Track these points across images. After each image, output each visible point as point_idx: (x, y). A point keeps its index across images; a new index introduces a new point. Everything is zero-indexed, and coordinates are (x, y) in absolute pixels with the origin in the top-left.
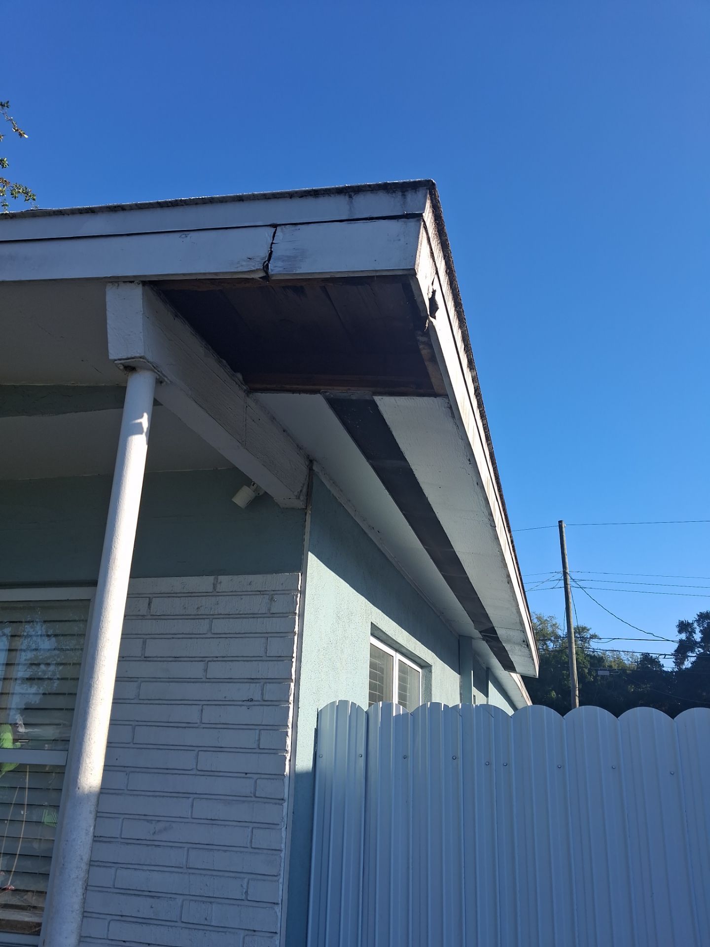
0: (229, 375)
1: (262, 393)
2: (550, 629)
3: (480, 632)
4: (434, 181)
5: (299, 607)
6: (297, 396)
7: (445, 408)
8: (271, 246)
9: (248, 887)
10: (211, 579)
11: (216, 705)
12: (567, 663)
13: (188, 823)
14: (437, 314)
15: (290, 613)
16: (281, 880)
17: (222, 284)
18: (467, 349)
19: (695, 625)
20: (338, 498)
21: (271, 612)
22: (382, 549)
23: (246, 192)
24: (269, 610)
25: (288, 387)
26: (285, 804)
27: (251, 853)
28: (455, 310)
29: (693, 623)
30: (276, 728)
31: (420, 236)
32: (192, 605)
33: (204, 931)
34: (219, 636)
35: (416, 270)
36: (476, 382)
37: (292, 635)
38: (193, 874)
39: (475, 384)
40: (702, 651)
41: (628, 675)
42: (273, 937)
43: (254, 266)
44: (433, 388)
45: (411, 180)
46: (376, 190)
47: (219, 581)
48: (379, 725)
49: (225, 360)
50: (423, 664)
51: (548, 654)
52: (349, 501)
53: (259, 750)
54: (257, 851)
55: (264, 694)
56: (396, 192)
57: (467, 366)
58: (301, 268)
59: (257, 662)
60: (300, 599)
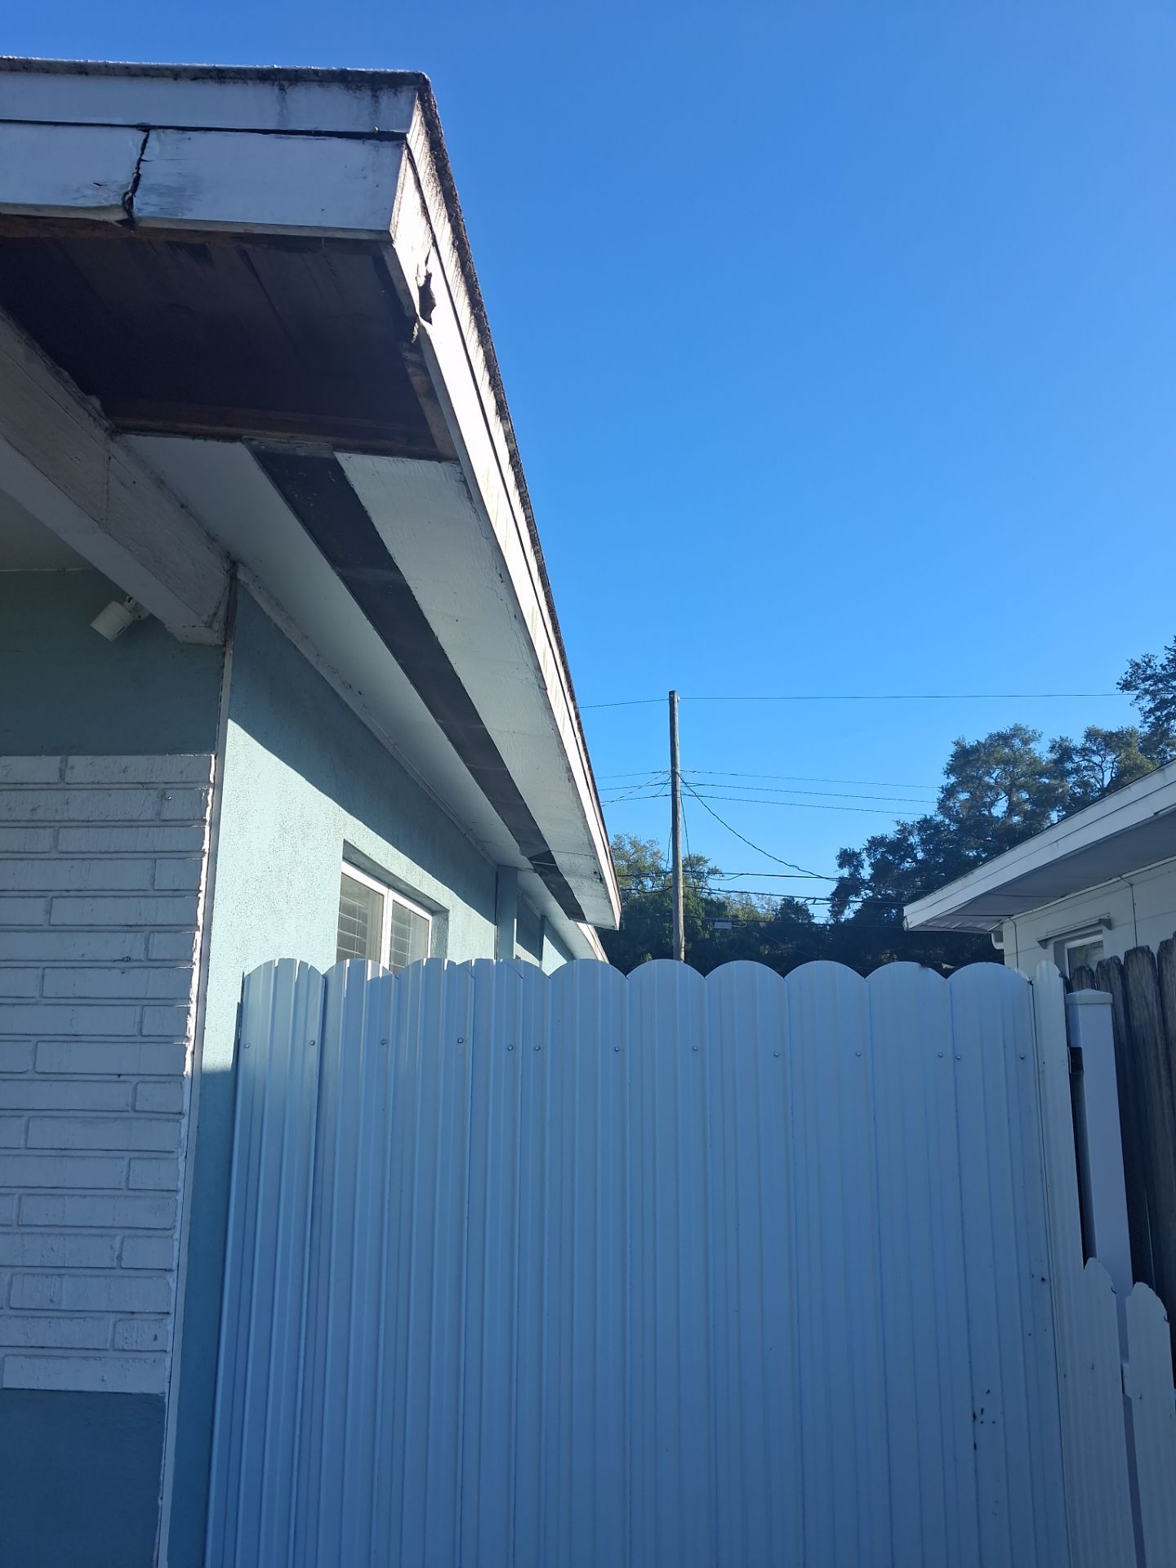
0: (75, 400)
1: (137, 435)
2: (649, 861)
3: (530, 859)
4: (427, 77)
5: (212, 810)
6: (199, 443)
7: (456, 481)
8: (139, 164)
9: (121, 1248)
10: (55, 761)
11: (68, 968)
12: (670, 911)
13: (19, 1156)
14: (434, 314)
15: (194, 820)
16: (177, 1236)
17: (52, 229)
18: (495, 384)
19: (864, 855)
20: (284, 631)
21: (162, 818)
22: (366, 723)
23: (91, 59)
24: (159, 814)
25: (184, 426)
26: (185, 1121)
27: (126, 1197)
28: (472, 313)
29: (860, 853)
30: (170, 1002)
31: (401, 175)
32: (22, 803)
33: (49, 1320)
34: (69, 856)
35: (393, 235)
36: (512, 442)
37: (198, 855)
38: (29, 1234)
39: (511, 445)
40: (871, 895)
41: (761, 930)
42: (162, 1320)
43: (105, 199)
44: (434, 445)
45: (388, 70)
46: (329, 82)
47: (69, 765)
48: (344, 995)
49: (66, 369)
50: (434, 908)
51: (645, 897)
52: (306, 637)
53: (142, 1038)
54: (138, 1193)
55: (150, 949)
56: (363, 88)
57: (494, 413)
58: (191, 210)
59: (136, 899)
60: (212, 797)
